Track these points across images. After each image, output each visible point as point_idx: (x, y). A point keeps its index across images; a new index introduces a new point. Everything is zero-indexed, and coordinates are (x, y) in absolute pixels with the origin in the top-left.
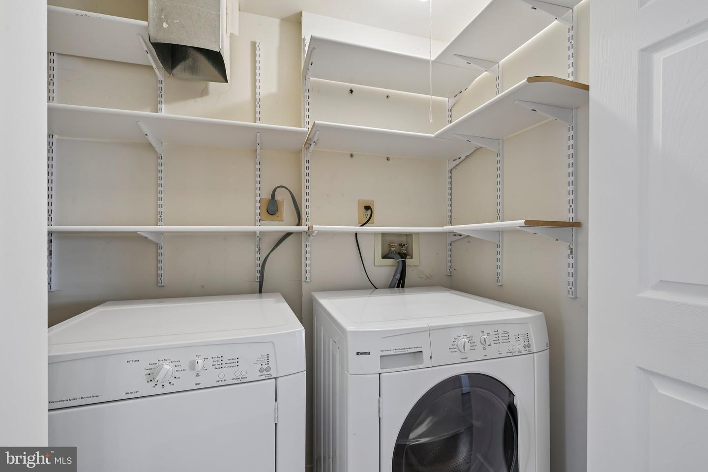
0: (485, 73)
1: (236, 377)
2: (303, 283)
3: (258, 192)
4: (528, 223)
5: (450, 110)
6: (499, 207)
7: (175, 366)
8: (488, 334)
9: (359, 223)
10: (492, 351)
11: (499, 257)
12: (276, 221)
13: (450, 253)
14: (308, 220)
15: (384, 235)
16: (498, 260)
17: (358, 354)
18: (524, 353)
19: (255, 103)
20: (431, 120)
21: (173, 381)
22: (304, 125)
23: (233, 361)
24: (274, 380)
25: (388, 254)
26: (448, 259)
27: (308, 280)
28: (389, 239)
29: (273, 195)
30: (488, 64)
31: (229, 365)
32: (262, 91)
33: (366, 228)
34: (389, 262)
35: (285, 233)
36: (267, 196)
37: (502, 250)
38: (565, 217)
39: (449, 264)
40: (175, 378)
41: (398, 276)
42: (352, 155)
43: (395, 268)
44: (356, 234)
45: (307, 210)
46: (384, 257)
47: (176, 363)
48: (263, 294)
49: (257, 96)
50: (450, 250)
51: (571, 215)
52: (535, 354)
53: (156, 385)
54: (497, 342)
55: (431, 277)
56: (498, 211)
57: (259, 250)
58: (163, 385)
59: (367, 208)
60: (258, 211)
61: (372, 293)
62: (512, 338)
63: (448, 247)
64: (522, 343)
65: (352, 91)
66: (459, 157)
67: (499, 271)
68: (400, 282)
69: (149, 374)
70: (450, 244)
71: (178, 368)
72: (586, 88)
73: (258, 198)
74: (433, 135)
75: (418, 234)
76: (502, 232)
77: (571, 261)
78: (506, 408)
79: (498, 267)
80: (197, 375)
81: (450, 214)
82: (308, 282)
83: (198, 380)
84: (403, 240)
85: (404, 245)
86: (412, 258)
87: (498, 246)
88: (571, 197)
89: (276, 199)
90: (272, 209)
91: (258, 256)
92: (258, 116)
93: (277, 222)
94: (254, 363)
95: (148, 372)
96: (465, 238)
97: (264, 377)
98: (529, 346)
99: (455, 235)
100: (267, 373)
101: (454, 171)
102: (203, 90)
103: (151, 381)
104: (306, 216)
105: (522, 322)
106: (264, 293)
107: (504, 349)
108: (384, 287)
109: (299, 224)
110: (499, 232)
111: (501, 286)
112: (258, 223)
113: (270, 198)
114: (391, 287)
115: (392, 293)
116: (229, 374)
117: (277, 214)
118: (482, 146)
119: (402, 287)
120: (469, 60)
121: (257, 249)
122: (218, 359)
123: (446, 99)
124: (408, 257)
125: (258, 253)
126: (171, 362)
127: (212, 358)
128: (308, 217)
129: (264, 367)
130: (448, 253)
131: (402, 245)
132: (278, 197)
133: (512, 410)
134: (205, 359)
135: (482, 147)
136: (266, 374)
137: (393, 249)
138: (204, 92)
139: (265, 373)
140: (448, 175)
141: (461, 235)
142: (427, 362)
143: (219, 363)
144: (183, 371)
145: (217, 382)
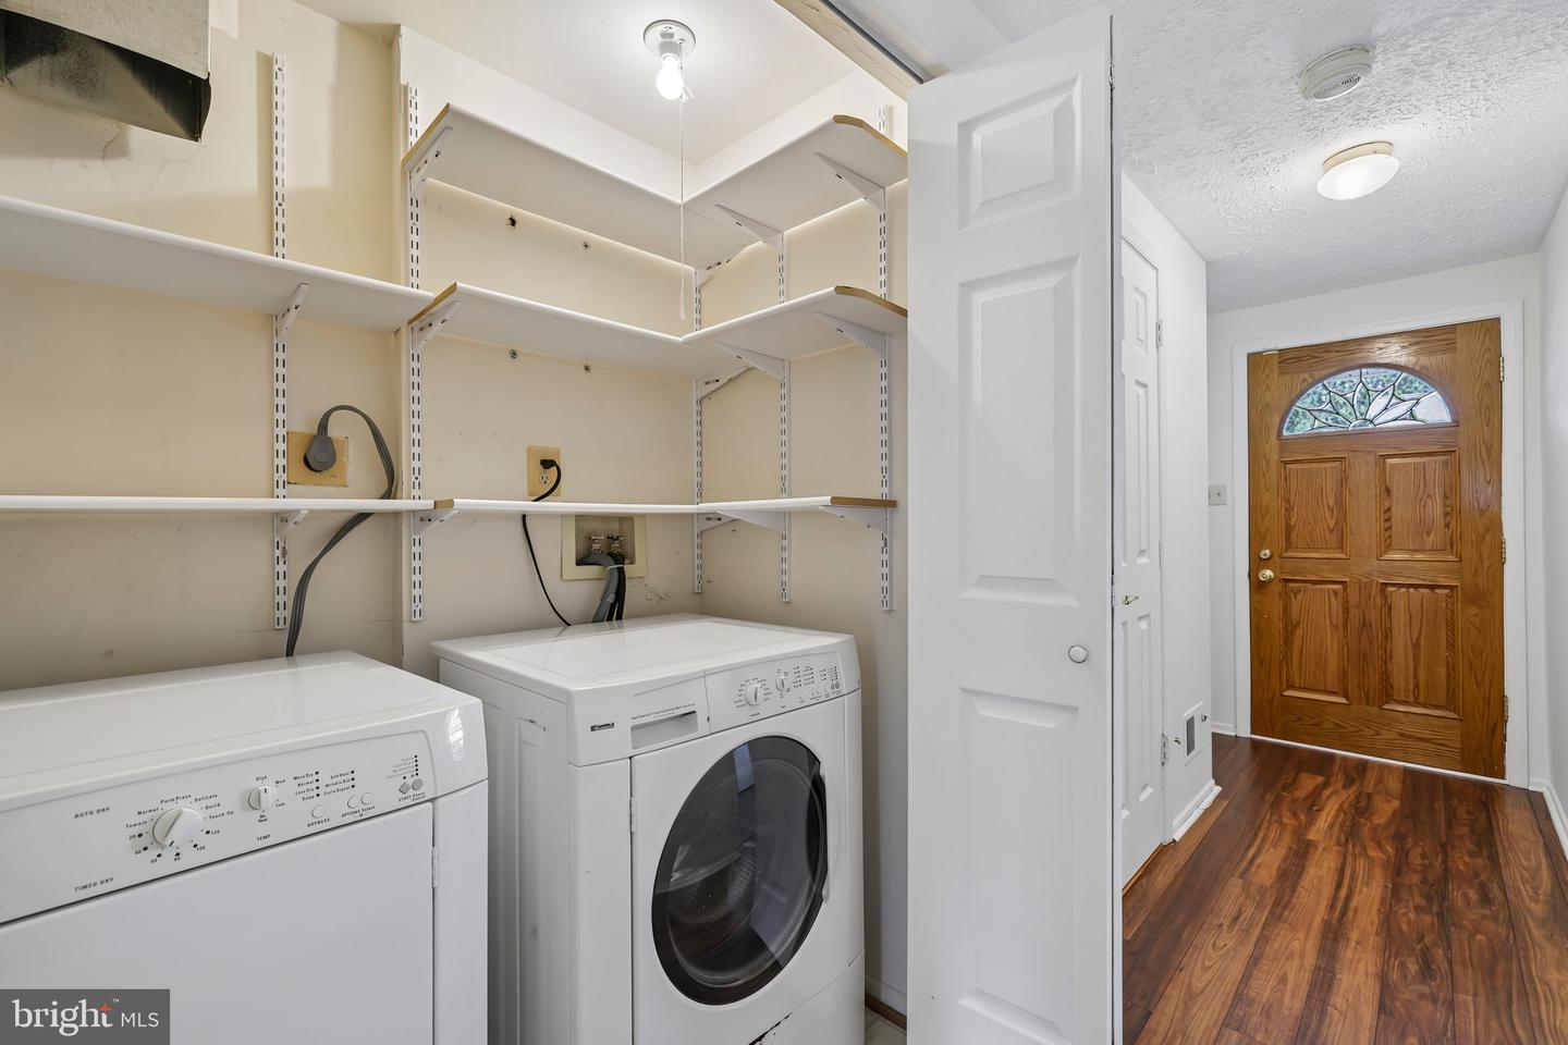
0: (760, 243)
1: (351, 810)
2: (404, 625)
3: (280, 416)
4: (836, 501)
5: (699, 290)
6: (784, 473)
7: (207, 808)
8: (786, 674)
9: (531, 495)
10: (791, 701)
11: (785, 555)
12: (330, 485)
13: (699, 551)
14: (417, 486)
15: (580, 518)
16: (783, 560)
17: (593, 728)
18: (831, 696)
19: (272, 205)
20: (683, 315)
21: (202, 840)
22: (407, 278)
23: (344, 778)
24: (429, 804)
25: (588, 556)
26: (697, 562)
27: (418, 618)
28: (589, 526)
29: (323, 426)
30: (767, 231)
31: (335, 788)
32: (289, 177)
33: (546, 505)
34: (591, 571)
35: (351, 515)
36: (305, 425)
37: (790, 543)
38: (876, 492)
39: (697, 572)
40: (208, 832)
41: (611, 599)
42: (514, 354)
43: (603, 584)
44: (524, 517)
45: (416, 464)
46: (579, 563)
47: (209, 802)
48: (297, 657)
49: (277, 188)
50: (700, 546)
51: (885, 490)
52: (845, 697)
53: (159, 856)
54: (798, 684)
55: (668, 596)
56: (783, 479)
57: (284, 553)
58: (178, 854)
59: (547, 464)
60: (281, 461)
61: (560, 633)
62: (817, 676)
63: (696, 541)
64: (829, 683)
65: (513, 222)
66: (715, 378)
67: (785, 578)
68: (613, 610)
69: (140, 835)
70: (701, 535)
71: (213, 812)
72: (904, 313)
73: (281, 431)
74: (681, 339)
75: (643, 516)
76: (790, 513)
77: (885, 557)
78: (810, 784)
79: (783, 572)
80: (262, 819)
81: (699, 480)
82: (416, 621)
83: (263, 829)
84: (615, 528)
85: (618, 538)
86: (632, 563)
87: (784, 537)
88: (885, 463)
89: (329, 435)
90: (317, 456)
91: (281, 568)
92: (279, 234)
93: (332, 489)
94: (388, 777)
95: (136, 831)
96: (727, 523)
97: (410, 802)
98: (837, 686)
99: (709, 519)
100: (418, 792)
101: (705, 402)
102: (109, 143)
103: (145, 849)
104: (413, 477)
105: (825, 652)
106: (301, 654)
107: (806, 693)
108: (584, 621)
109: (388, 495)
110: (785, 515)
111: (788, 603)
112: (280, 491)
113: (315, 432)
114: (596, 620)
115: (598, 630)
116: (333, 807)
117: (332, 471)
118: (754, 365)
119: (617, 619)
120: (741, 219)
121: (278, 553)
122: (309, 779)
123: (693, 269)
124: (626, 561)
125: (281, 562)
126: (196, 800)
127: (295, 778)
128: (417, 478)
129: (410, 781)
130: (697, 551)
131: (611, 539)
132: (334, 431)
133: (818, 786)
134: (277, 782)
135: (754, 368)
136: (414, 794)
137: (596, 546)
138: (113, 149)
139: (411, 792)
140: (695, 408)
141: (719, 519)
142: (702, 725)
143: (311, 786)
144: (226, 816)
145: (309, 825)
